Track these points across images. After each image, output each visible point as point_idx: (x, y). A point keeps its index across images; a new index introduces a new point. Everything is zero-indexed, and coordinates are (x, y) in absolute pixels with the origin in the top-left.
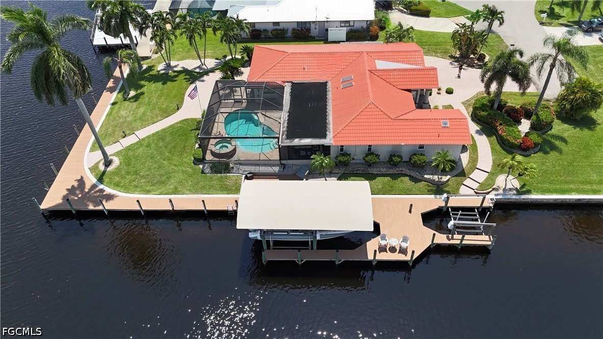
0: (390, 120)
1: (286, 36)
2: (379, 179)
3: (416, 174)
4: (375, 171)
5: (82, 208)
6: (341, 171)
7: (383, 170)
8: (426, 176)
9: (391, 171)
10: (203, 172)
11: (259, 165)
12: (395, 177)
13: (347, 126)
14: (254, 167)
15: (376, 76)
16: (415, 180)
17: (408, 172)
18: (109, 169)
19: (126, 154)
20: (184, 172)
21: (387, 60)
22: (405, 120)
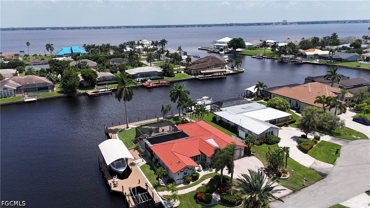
0: (170, 151)
1: (229, 128)
2: (152, 171)
5: (108, 133)
10: (132, 141)
12: (156, 174)
15: (198, 141)
18: (125, 129)
19: (132, 129)
20: (130, 138)
21: (215, 141)
22: (173, 153)
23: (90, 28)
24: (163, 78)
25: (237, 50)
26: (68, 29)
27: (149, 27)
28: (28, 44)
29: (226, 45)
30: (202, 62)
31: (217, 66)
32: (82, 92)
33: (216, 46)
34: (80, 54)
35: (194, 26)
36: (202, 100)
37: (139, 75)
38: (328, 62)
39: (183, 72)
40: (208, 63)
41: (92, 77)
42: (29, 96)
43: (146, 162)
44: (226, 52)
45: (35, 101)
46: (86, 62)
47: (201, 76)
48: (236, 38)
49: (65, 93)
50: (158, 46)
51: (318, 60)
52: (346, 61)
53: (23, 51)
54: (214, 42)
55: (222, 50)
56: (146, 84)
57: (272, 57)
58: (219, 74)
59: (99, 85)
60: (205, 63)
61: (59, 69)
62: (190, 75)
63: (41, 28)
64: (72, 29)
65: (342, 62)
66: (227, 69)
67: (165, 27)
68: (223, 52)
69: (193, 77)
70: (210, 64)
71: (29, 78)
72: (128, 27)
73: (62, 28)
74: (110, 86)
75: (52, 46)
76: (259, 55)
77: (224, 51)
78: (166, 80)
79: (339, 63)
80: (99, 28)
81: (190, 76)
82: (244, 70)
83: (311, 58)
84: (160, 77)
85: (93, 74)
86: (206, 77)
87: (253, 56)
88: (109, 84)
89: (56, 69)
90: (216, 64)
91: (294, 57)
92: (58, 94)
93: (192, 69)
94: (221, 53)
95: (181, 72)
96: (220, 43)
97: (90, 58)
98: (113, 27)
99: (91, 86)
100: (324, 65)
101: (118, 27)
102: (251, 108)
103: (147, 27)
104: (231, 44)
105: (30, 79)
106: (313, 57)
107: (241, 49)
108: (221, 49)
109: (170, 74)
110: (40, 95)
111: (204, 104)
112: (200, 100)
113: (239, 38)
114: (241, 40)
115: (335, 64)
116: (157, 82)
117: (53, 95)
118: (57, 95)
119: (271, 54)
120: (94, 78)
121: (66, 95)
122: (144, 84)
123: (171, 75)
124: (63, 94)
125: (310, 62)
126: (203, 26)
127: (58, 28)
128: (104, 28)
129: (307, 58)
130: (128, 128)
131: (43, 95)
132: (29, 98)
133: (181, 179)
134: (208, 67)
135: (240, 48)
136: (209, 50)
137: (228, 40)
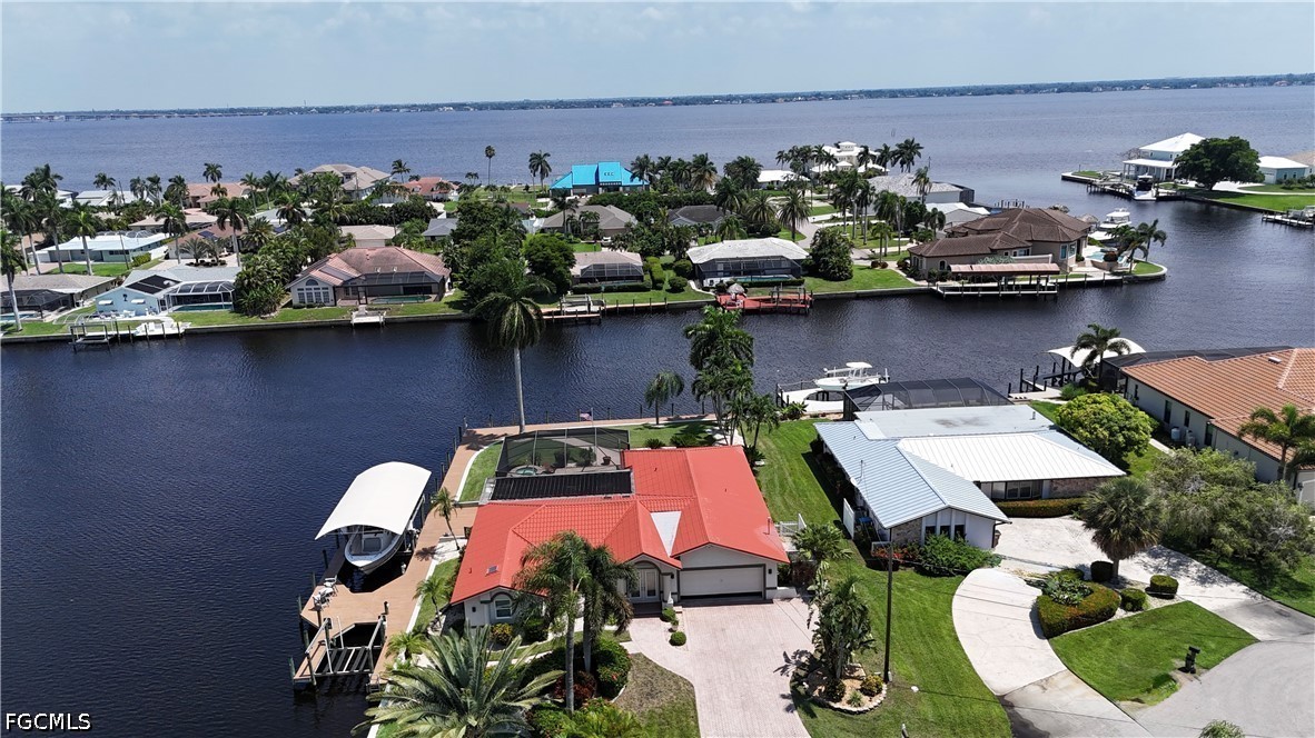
22: (507, 538)
23: (744, 99)
24: (801, 283)
25: (1220, 186)
26: (674, 104)
27: (951, 92)
28: (490, 153)
29: (1168, 164)
31: (1034, 248)
33: (1133, 168)
34: (621, 189)
35: (1138, 85)
36: (846, 374)
37: (720, 267)
39: (892, 265)
40: (1000, 236)
41: (554, 266)
42: (369, 309)
44: (1163, 192)
45: (378, 323)
46: (596, 216)
47: (948, 284)
48: (1216, 140)
49: (464, 309)
50: (889, 163)
53: (476, 175)
54: (1132, 155)
55: (1145, 186)
56: (725, 298)
58: (1034, 282)
60: (988, 236)
62: (911, 277)
63: (599, 101)
64: (687, 104)
67: (1010, 90)
68: (1149, 195)
69: (924, 284)
70: (1006, 238)
71: (385, 255)
72: (870, 94)
73: (659, 102)
74: (609, 297)
75: (546, 159)
76: (1304, 212)
77: (1154, 191)
78: (804, 289)
80: (773, 99)
81: (912, 280)
82: (1165, 270)
84: (791, 278)
86: (967, 289)
88: (609, 290)
90: (1032, 241)
92: (447, 309)
93: (921, 256)
94: (1140, 196)
95: (885, 266)
96: (1153, 156)
98: (818, 96)
101: (836, 96)
102: (975, 425)
103: (941, 92)
104: (1191, 164)
105: (388, 259)
107: (1238, 184)
108: (1146, 180)
110: (398, 310)
111: (844, 388)
112: (838, 375)
113: (1231, 139)
114: (1238, 145)
116: (764, 294)
120: (558, 269)
121: (465, 315)
122: (719, 299)
123: (841, 272)
124: (460, 311)
126: (1176, 87)
127: (646, 102)
128: (789, 98)
131: (406, 309)
132: (367, 315)
134: (994, 252)
135: (1235, 179)
136: (1095, 186)
137: (1184, 143)
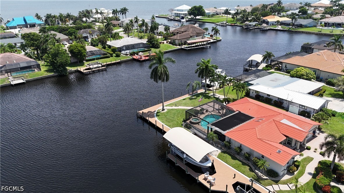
0: (256, 138)
1: (271, 102)
2: (237, 161)
3: (253, 168)
4: (238, 157)
5: (145, 117)
6: (225, 150)
7: (241, 159)
8: (256, 171)
9: (244, 161)
10: (182, 125)
11: (200, 132)
12: (244, 164)
13: (237, 131)
14: (198, 132)
15: (274, 123)
16: (251, 170)
17: (250, 165)
18: (162, 112)
19: (169, 111)
20: (177, 122)
21: (290, 121)
22: (263, 141)
24: (151, 50)
25: (197, 17)
29: (186, 12)
30: (183, 32)
31: (198, 35)
32: (73, 69)
33: (174, 14)
34: (36, 25)
38: (290, 28)
39: (165, 42)
40: (190, 32)
41: (82, 53)
42: (14, 78)
43: (220, 151)
44: (187, 19)
45: (24, 83)
47: (185, 46)
48: (196, 6)
49: (54, 72)
51: (280, 27)
52: (306, 27)
54: (171, 10)
55: (182, 18)
56: (136, 57)
57: (235, 24)
59: (87, 61)
60: (186, 33)
61: (37, 44)
65: (302, 28)
66: (206, 38)
69: (178, 47)
70: (192, 33)
74: (100, 61)
76: (223, 23)
77: (185, 19)
78: (153, 51)
79: (300, 29)
81: (175, 46)
82: (221, 38)
83: (273, 24)
84: (146, 49)
85: (82, 49)
87: (216, 23)
89: (34, 44)
91: (257, 24)
92: (47, 73)
93: (176, 39)
95: (163, 43)
96: (179, 11)
97: (55, 30)
99: (80, 62)
100: (287, 31)
102: (279, 80)
104: (191, 12)
106: (274, 24)
108: (182, 16)
109: (156, 45)
110: (27, 76)
113: (199, 6)
114: (201, 7)
115: (298, 30)
117: (42, 75)
118: (46, 75)
119: (232, 21)
121: (56, 74)
122: (134, 57)
125: (275, 28)
129: (269, 24)
130: (163, 110)
131: (30, 76)
132: (15, 80)
133: (285, 170)
134: (191, 37)
135: (200, 16)
137: (188, 7)
